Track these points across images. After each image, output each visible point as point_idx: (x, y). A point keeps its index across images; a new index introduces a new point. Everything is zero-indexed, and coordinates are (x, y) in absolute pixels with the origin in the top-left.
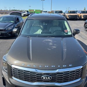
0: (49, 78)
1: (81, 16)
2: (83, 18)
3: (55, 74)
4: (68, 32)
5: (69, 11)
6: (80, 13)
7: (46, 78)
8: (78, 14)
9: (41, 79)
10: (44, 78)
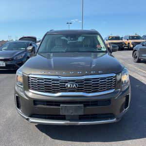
0: (74, 85)
1: (129, 43)
2: (132, 46)
3: (81, 81)
4: (101, 48)
5: (109, 37)
6: (128, 40)
7: (71, 86)
8: (124, 41)
9: (65, 87)
10: (69, 86)
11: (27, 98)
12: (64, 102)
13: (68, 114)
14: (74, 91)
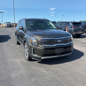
11: (42, 48)
12: (56, 48)
13: (58, 52)
14: (60, 43)
